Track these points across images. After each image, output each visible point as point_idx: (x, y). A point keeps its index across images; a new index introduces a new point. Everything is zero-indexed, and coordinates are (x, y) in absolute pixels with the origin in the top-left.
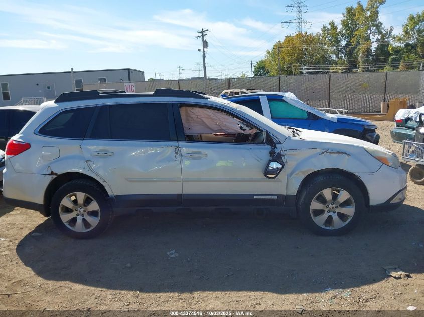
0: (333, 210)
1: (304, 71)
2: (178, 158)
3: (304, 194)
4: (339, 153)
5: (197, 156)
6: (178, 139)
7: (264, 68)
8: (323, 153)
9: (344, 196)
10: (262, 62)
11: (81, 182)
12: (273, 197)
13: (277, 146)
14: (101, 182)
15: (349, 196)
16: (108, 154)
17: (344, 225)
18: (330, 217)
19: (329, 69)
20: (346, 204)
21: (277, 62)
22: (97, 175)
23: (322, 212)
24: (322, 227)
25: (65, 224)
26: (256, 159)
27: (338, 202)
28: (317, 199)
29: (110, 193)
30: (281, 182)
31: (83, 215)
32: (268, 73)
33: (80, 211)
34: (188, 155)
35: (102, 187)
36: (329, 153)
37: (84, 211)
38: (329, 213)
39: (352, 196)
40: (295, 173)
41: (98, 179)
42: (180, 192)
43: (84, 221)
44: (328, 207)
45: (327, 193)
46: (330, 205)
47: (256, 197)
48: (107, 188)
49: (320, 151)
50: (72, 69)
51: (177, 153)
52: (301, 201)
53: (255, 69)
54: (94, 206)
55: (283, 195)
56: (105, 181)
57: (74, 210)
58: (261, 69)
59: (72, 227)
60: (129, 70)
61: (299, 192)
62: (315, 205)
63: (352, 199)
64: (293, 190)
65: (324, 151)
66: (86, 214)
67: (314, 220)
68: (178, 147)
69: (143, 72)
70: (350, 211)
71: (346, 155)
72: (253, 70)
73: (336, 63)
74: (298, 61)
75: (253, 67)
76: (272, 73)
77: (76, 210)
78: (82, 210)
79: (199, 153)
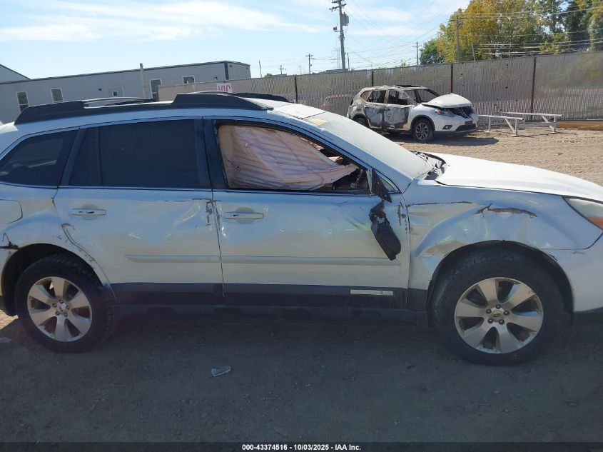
0: (498, 318)
1: (497, 54)
2: (212, 222)
3: (443, 288)
4: (513, 210)
5: (246, 216)
6: (212, 186)
7: (435, 52)
8: (481, 211)
9: (521, 292)
10: (432, 43)
11: (58, 261)
12: (385, 293)
13: (394, 197)
14: (87, 260)
15: (532, 294)
16: (96, 212)
17: (519, 347)
18: (493, 330)
19: (538, 49)
20: (526, 307)
21: (456, 43)
22: (81, 250)
23: (477, 321)
24: (478, 348)
25: (39, 327)
26: (352, 223)
27: (510, 304)
28: (469, 297)
29: (103, 280)
30: (400, 265)
31: (66, 314)
32: (441, 59)
33: (60, 308)
34: (229, 216)
35: (90, 269)
36: (494, 210)
37: (68, 308)
38: (490, 322)
39: (538, 294)
40: (426, 249)
41: (81, 255)
42: (219, 281)
43: (68, 323)
44: (489, 312)
45: (488, 287)
46: (494, 309)
47: (353, 292)
48: (97, 271)
49: (474, 206)
50: (141, 65)
51: (210, 211)
52: (438, 301)
53: (422, 54)
54: (81, 300)
55: (403, 289)
56: (93, 259)
57: (51, 306)
58: (430, 55)
59: (50, 332)
60: (226, 63)
61: (435, 283)
62: (464, 309)
63: (538, 300)
64: (423, 279)
65: (484, 206)
66: (70, 313)
67: (461, 336)
68: (212, 201)
69: (249, 66)
70: (533, 321)
71: (528, 215)
72: (419, 56)
73: (550, 40)
74: (489, 39)
75: (420, 52)
76: (447, 60)
77: (55, 305)
78: (64, 306)
79: (250, 212)
